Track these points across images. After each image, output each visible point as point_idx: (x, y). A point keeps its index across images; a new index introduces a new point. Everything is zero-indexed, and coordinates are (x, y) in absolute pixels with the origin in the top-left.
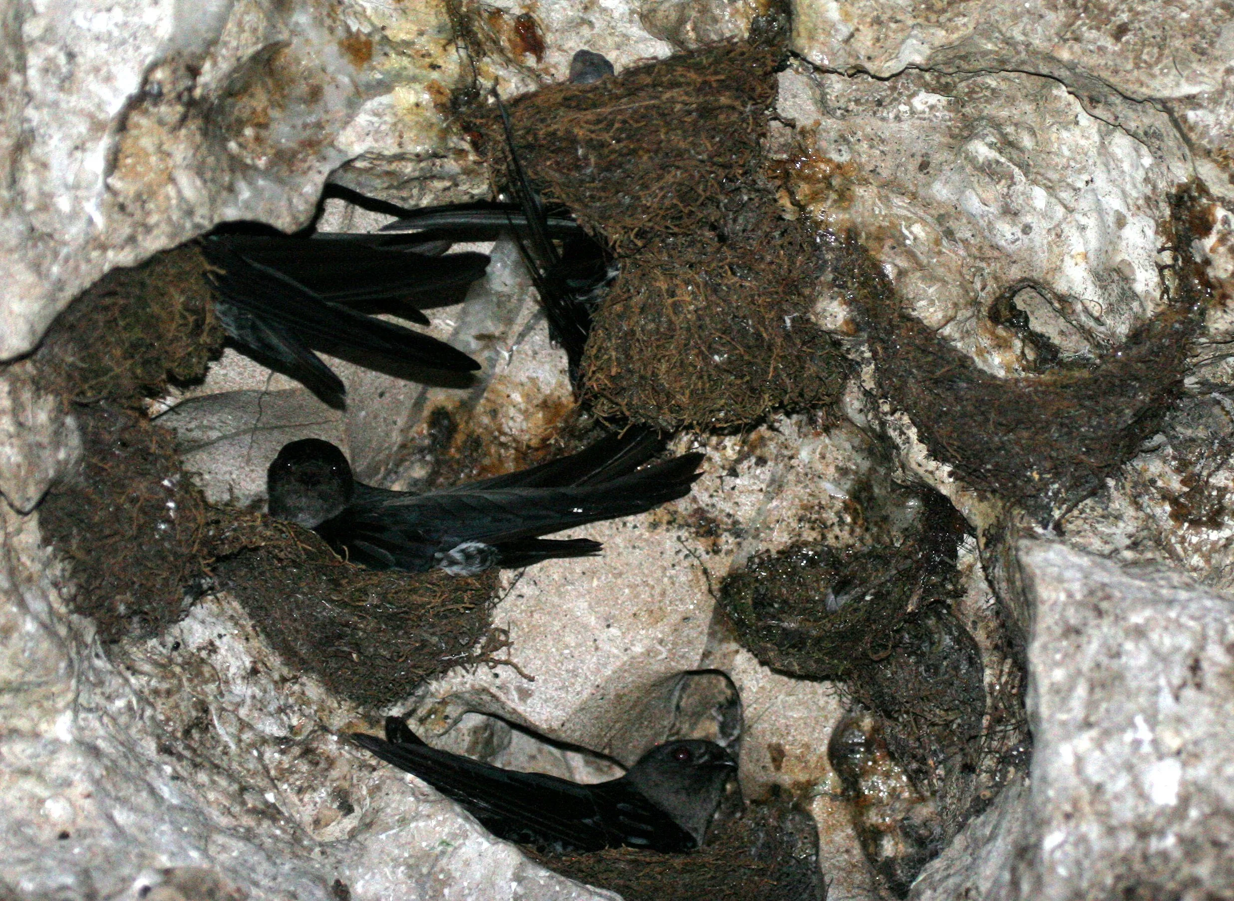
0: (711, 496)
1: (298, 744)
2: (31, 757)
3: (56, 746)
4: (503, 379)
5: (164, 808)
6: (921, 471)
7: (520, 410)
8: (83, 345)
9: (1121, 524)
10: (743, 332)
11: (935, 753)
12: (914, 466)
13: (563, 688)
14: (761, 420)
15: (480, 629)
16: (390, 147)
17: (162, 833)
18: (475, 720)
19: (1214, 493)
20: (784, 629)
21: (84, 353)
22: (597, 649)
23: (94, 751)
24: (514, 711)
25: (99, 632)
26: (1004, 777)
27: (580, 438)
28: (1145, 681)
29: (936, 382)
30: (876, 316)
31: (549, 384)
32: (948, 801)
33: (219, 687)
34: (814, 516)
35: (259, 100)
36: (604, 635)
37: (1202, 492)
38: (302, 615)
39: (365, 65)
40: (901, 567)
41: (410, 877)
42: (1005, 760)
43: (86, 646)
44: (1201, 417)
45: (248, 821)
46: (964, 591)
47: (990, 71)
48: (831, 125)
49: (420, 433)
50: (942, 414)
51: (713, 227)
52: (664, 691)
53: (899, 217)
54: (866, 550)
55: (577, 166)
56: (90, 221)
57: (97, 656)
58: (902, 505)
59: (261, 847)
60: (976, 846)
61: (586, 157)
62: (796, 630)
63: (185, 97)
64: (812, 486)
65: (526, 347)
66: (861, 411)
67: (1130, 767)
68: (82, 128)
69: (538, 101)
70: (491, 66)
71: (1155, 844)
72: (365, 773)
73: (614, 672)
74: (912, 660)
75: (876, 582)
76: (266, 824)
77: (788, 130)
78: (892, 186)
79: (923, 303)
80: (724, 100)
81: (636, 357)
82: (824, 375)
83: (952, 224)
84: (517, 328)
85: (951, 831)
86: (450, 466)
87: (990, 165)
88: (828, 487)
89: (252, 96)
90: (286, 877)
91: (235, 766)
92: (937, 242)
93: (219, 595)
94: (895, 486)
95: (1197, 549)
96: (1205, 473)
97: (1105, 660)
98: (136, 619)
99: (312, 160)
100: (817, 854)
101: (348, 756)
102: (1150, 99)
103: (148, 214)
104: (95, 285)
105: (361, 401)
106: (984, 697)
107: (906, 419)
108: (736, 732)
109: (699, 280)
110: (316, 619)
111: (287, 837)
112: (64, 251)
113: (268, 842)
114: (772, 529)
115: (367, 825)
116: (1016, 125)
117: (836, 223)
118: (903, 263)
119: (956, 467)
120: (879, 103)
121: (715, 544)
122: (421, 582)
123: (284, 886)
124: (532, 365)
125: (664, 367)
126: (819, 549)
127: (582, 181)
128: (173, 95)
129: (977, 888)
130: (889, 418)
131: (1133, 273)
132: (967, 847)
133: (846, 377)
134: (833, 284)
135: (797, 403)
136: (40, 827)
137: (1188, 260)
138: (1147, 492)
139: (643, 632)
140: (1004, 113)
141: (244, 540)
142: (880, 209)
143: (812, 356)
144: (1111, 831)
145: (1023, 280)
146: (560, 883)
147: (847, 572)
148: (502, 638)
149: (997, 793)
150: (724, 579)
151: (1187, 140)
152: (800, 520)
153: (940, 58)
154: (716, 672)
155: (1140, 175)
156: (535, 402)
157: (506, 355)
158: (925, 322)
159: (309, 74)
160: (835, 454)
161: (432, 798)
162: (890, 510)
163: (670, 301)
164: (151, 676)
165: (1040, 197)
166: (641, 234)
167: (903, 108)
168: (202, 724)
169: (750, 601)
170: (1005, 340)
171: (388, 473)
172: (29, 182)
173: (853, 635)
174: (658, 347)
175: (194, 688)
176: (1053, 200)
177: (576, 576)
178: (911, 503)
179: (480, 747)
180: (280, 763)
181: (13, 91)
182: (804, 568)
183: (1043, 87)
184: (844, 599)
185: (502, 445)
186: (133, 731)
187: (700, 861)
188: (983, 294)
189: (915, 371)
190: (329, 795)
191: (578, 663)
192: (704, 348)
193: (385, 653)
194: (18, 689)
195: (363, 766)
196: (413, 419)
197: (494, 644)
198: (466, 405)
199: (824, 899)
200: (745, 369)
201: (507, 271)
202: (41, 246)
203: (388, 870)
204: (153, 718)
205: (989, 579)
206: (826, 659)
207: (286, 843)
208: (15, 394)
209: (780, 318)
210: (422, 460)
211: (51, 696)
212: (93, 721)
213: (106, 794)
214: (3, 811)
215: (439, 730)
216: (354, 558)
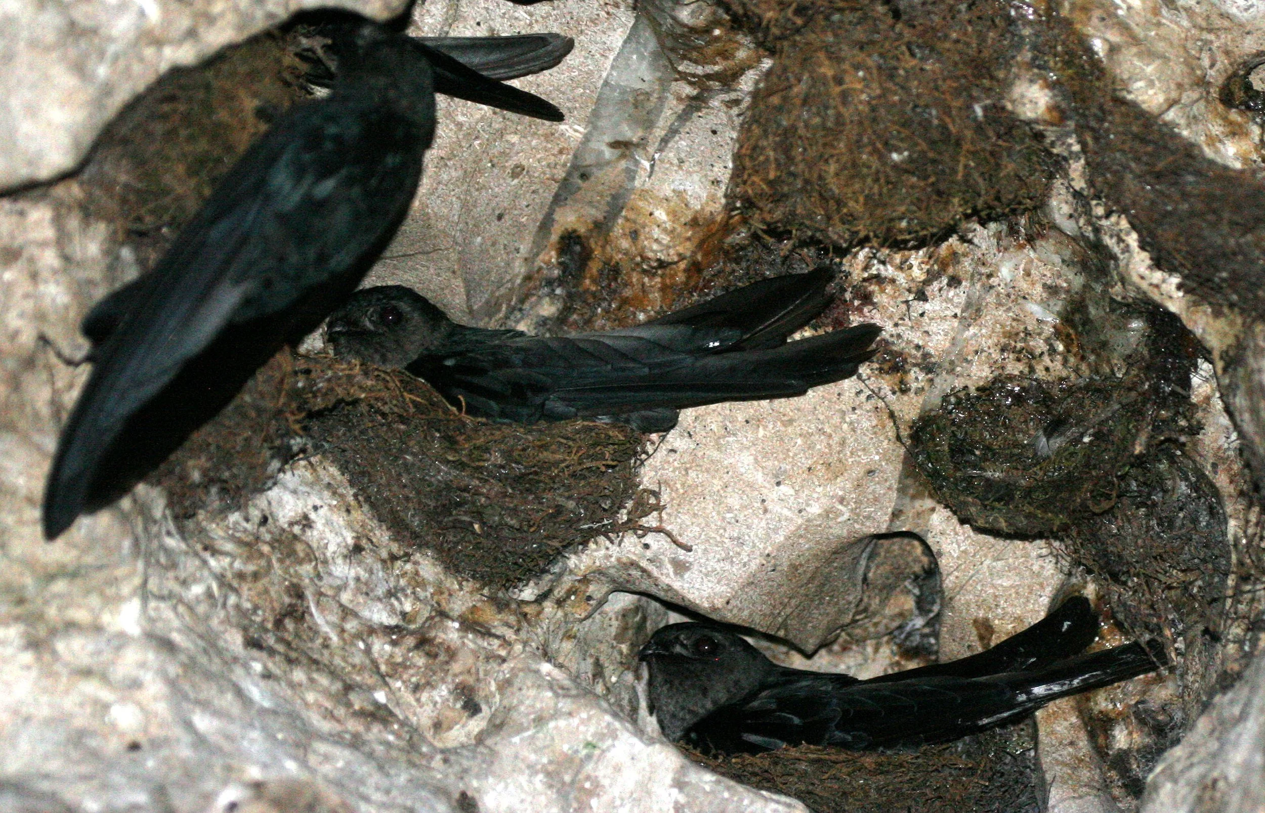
0: (896, 325)
1: (412, 633)
2: (92, 655)
3: (121, 640)
4: (644, 194)
5: (253, 712)
6: (1144, 285)
7: (665, 230)
8: (139, 162)
10: (926, 125)
11: (1173, 624)
12: (1135, 279)
13: (727, 558)
14: (951, 229)
15: (625, 491)
17: (252, 741)
18: (624, 600)
20: (988, 480)
21: (140, 171)
22: (766, 511)
23: (167, 645)
24: (669, 588)
25: (170, 504)
26: (1254, 646)
27: (738, 260)
29: (1158, 176)
30: (1084, 101)
31: (698, 198)
32: (1190, 678)
33: (315, 568)
34: (1019, 345)
36: (773, 494)
38: (412, 480)
40: (1125, 401)
41: (551, 786)
42: (1254, 625)
43: (155, 522)
45: (354, 725)
46: (1201, 428)
49: (548, 262)
50: (1167, 214)
51: (886, 1)
52: (848, 559)
54: (1082, 382)
56: (142, 14)
57: (169, 533)
58: (1123, 328)
59: (371, 756)
60: (1223, 728)
62: (1003, 481)
64: (1015, 309)
65: (670, 154)
66: (1071, 216)
72: (494, 665)
73: (788, 538)
74: (1142, 511)
75: (1097, 420)
76: (376, 728)
79: (1140, 84)
81: (799, 158)
82: (1024, 173)
84: (659, 132)
85: (1194, 712)
86: (585, 301)
88: (1035, 309)
90: (402, 790)
91: (338, 661)
92: (1156, 12)
93: (312, 459)
94: (1114, 305)
98: (214, 490)
100: (1036, 748)
101: (471, 645)
104: (150, 90)
105: (476, 225)
106: (1229, 553)
107: (1124, 224)
108: (936, 608)
109: (870, 62)
110: (430, 484)
111: (402, 744)
112: (112, 49)
113: (380, 749)
114: (969, 362)
115: (497, 726)
118: (1114, 37)
119: (1185, 277)
121: (902, 382)
122: (552, 436)
123: (399, 800)
124: (679, 176)
125: (832, 168)
126: (1026, 383)
129: (1226, 778)
130: (1104, 223)
132: (1213, 731)
133: (1051, 177)
134: (1031, 64)
135: (990, 207)
136: (105, 737)
139: (819, 489)
141: (340, 391)
143: (1009, 150)
145: (1259, 54)
146: (728, 788)
147: (1061, 410)
148: (652, 501)
149: (1247, 665)
150: (914, 422)
152: (1003, 350)
154: (910, 535)
156: (683, 220)
157: (646, 164)
158: (1144, 106)
160: (1043, 270)
161: (574, 692)
162: (1109, 334)
163: (838, 89)
164: (233, 557)
166: (800, 11)
168: (296, 612)
169: (946, 448)
170: (1240, 125)
171: (512, 310)
173: (1070, 482)
174: (825, 145)
175: (286, 571)
177: (738, 425)
178: (1135, 324)
179: (630, 633)
180: (391, 656)
182: (1009, 407)
184: (1057, 442)
185: (646, 272)
186: (215, 623)
187: (895, 759)
188: (1212, 72)
189: (1133, 165)
190: (450, 692)
191: (744, 529)
192: (879, 145)
193: (513, 522)
194: (73, 574)
195: (491, 657)
196: (538, 246)
197: (643, 509)
198: (601, 227)
199: (1045, 801)
200: (930, 168)
201: (645, 64)
202: (83, 44)
203: (523, 779)
204: (237, 607)
205: (1229, 411)
206: (1039, 513)
207: (401, 750)
208: (58, 221)
209: (969, 107)
210: (551, 294)
211: (114, 581)
212: (165, 611)
213: (186, 697)
214: (58, 720)
215: (580, 613)
216: (472, 410)
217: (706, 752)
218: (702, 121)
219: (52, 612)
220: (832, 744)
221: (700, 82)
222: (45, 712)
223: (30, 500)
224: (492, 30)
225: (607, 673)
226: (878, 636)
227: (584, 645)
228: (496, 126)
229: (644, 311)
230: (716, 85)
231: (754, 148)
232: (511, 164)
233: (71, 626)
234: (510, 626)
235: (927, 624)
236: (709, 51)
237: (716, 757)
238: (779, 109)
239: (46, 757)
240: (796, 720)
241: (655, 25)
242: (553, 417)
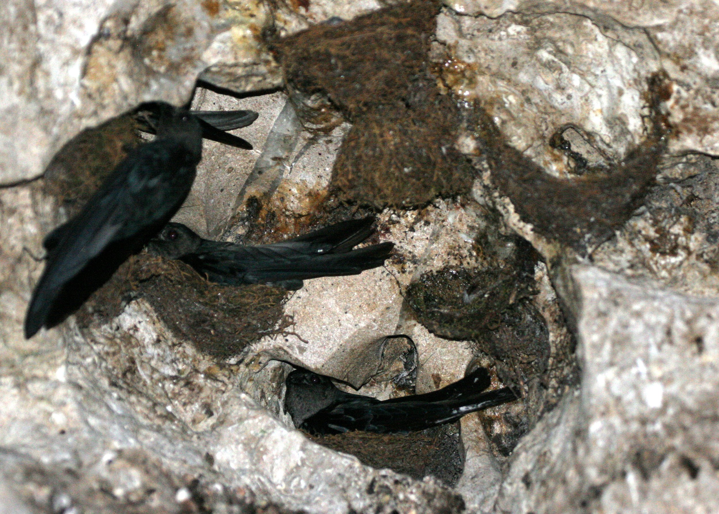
0: (400, 242)
1: (183, 379)
2: (44, 391)
3: (57, 384)
4: (287, 181)
5: (114, 416)
6: (515, 228)
7: (296, 197)
8: (69, 170)
9: (624, 255)
10: (420, 156)
11: (523, 379)
12: (511, 225)
13: (323, 346)
14: (429, 203)
15: (278, 316)
16: (230, 60)
17: (115, 430)
18: (274, 364)
19: (673, 237)
20: (441, 313)
21: (69, 174)
22: (340, 325)
23: (77, 387)
24: (297, 359)
25: (78, 323)
26: (563, 391)
27: (330, 212)
28: (642, 340)
29: (525, 181)
30: (491, 146)
31: (312, 183)
32: (531, 403)
33: (140, 350)
34: (456, 252)
35: (160, 36)
36: (344, 318)
37: (666, 237)
38: (184, 310)
39: (216, 16)
40: (504, 279)
41: (245, 450)
42: (562, 382)
43: (71, 331)
44: (663, 195)
45: (158, 422)
46: (539, 292)
47: (550, 13)
48: (464, 43)
49: (242, 211)
50: (527, 198)
51: (403, 100)
52: (376, 346)
53: (501, 92)
54: (484, 270)
55: (332, 68)
56: (73, 104)
57: (77, 335)
58: (503, 246)
59: (166, 436)
60: (549, 429)
61: (336, 65)
62: (449, 314)
63: (122, 36)
64: (455, 236)
65: (300, 164)
66: (481, 196)
67: (635, 387)
68: (67, 53)
69: (310, 34)
70: (282, 14)
71: (650, 428)
72: (219, 394)
73: (350, 337)
74: (510, 329)
75: (491, 287)
76: (168, 423)
77: (441, 47)
78: (498, 75)
79: (515, 138)
80: (410, 32)
81: (362, 170)
82: (463, 177)
83: (530, 95)
84: (295, 154)
85: (533, 419)
86: (259, 228)
87: (549, 62)
88: (463, 237)
89: (156, 34)
90: (180, 452)
91: (150, 392)
92: (522, 105)
93: (139, 300)
94: (500, 236)
95: (664, 267)
96: (667, 227)
97: (619, 329)
98: (96, 315)
99: (189, 68)
100: (460, 433)
101: (209, 385)
102: (638, 27)
103: (103, 99)
104: (75, 138)
105: (211, 194)
106: (550, 348)
107: (508, 201)
108: (413, 368)
109: (396, 128)
110: (191, 312)
111: (179, 430)
112: (60, 120)
113: (169, 433)
114: (433, 259)
115: (221, 422)
116: (564, 41)
117: (468, 96)
118: (504, 117)
119: (535, 226)
120: (490, 31)
121: (403, 268)
122: (247, 291)
123: (179, 457)
124: (303, 173)
125: (377, 175)
126: (458, 269)
127: (334, 77)
128: (115, 34)
129: (551, 452)
130: (498, 200)
131: (627, 119)
132: (543, 430)
133: (474, 178)
134: (467, 129)
135: (448, 193)
136: (49, 428)
137: (658, 113)
138: (637, 237)
139: (365, 316)
140: (557, 35)
141: (153, 271)
142: (491, 88)
143: (456, 167)
144: (626, 421)
145: (567, 124)
146: (325, 452)
147: (474, 281)
148: (290, 320)
149: (559, 400)
150: (408, 287)
151: (657, 48)
152: (448, 254)
153: (524, 6)
154: (404, 336)
155: (631, 67)
156: (305, 193)
157: (289, 168)
158: (518, 148)
159: (187, 21)
160: (467, 219)
161: (256, 407)
162: (497, 248)
163: (381, 140)
164: (104, 345)
165: (576, 79)
166: (366, 104)
167: (503, 33)
168: (131, 370)
169: (422, 299)
170: (559, 157)
171: (226, 232)
172: (40, 83)
173: (479, 316)
174: (374, 164)
175: (127, 351)
176: (584, 81)
177: (328, 286)
178: (509, 245)
179: (277, 378)
180: (173, 390)
181: (31, 34)
182: (451, 280)
183: (579, 20)
184: (473, 297)
185: (287, 216)
186: (96, 375)
187: (397, 437)
188: (546, 132)
189: (513, 175)
190: (200, 406)
191: (330, 333)
192: (399, 165)
193: (228, 330)
194: (36, 354)
195: (218, 390)
196: (238, 203)
197: (286, 324)
198: (267, 195)
199: (464, 457)
200: (421, 175)
201: (289, 123)
202: (47, 118)
203: (233, 447)
204: (106, 368)
205: (553, 286)
206: (465, 329)
207: (179, 433)
208: (33, 196)
209: (440, 148)
210: (243, 225)
211: (54, 358)
212: (75, 370)
213: (84, 409)
214: (29, 420)
215: (256, 370)
216: (212, 280)
217: (312, 433)
218: (315, 149)
219: (26, 371)
220: (368, 431)
221: (315, 132)
222: (22, 416)
223: (18, 321)
224: (220, 107)
225: (266, 396)
226: (387, 380)
227: (257, 384)
228: (222, 150)
229: (286, 234)
230: (322, 133)
231: (342, 165)
232: (227, 167)
233: (35, 378)
234: (226, 376)
235: (409, 375)
236: (319, 118)
237: (317, 436)
238: (354, 148)
239: (24, 437)
240: (353, 419)
241: (295, 106)
242: (247, 283)
